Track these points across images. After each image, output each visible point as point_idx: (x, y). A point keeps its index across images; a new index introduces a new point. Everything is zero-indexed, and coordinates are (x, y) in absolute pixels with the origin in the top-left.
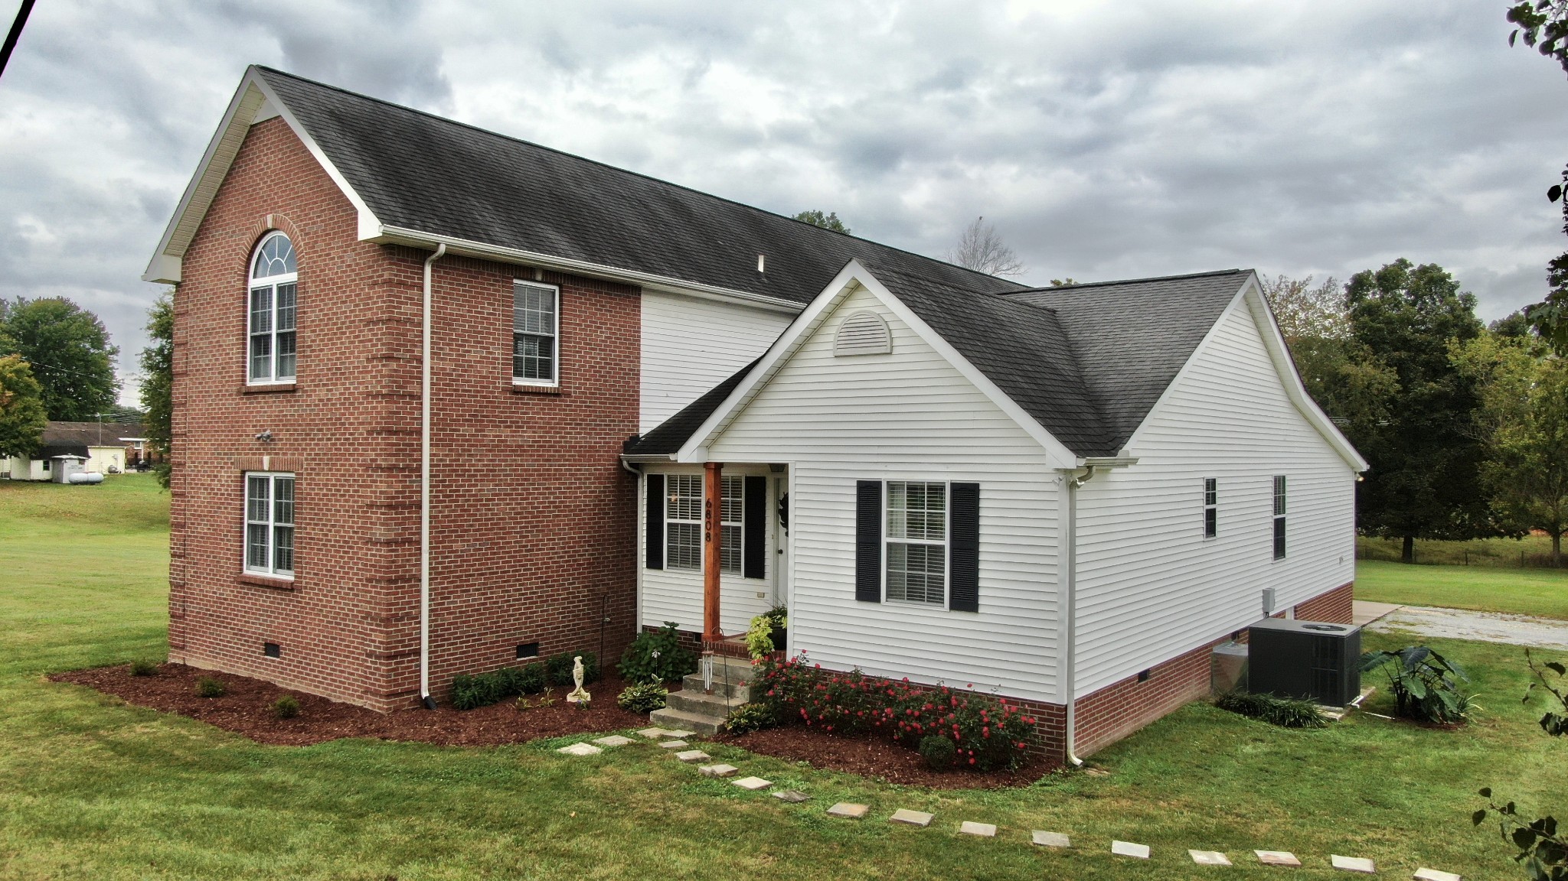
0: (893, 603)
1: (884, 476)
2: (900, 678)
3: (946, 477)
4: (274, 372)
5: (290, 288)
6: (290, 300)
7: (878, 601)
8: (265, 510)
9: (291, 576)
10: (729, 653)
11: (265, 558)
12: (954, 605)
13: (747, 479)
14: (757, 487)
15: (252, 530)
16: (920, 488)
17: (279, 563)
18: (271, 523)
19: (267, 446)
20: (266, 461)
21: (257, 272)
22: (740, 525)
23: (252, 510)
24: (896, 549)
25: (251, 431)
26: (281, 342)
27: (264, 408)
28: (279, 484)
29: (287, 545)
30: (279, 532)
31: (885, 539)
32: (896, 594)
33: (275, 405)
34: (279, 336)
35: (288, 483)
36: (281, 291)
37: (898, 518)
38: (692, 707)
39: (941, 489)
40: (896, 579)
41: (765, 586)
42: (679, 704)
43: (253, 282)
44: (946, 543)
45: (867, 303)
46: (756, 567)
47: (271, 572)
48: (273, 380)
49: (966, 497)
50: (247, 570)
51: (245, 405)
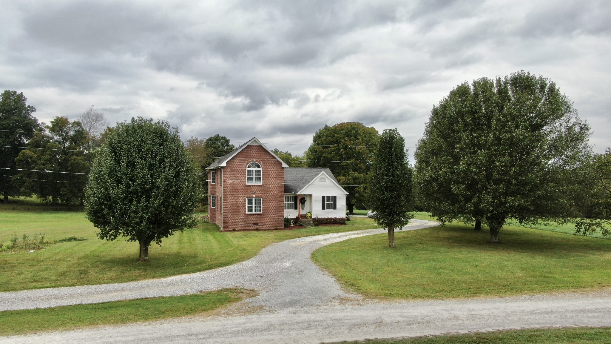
1: (326, 195)
2: (327, 217)
3: (333, 195)
4: (254, 183)
5: (258, 170)
6: (258, 172)
7: (324, 209)
8: (252, 203)
9: (261, 213)
10: (304, 218)
11: (252, 211)
12: (334, 209)
13: (295, 196)
14: (296, 197)
15: (248, 207)
16: (330, 197)
17: (256, 211)
18: (254, 205)
19: (254, 194)
20: (254, 196)
21: (248, 167)
22: (294, 202)
23: (248, 204)
24: (327, 203)
25: (249, 191)
26: (256, 178)
27: (252, 188)
28: (256, 199)
29: (258, 208)
30: (256, 207)
31: (326, 202)
32: (327, 208)
33: (256, 188)
34: (255, 177)
35: (258, 199)
36: (256, 171)
37: (327, 200)
38: (307, 224)
39: (332, 197)
40: (327, 207)
41: (297, 210)
42: (305, 224)
43: (248, 169)
44: (333, 202)
45: (323, 176)
46: (296, 208)
47: (254, 212)
48: (254, 184)
49: (335, 197)
50: (247, 213)
51: (247, 188)
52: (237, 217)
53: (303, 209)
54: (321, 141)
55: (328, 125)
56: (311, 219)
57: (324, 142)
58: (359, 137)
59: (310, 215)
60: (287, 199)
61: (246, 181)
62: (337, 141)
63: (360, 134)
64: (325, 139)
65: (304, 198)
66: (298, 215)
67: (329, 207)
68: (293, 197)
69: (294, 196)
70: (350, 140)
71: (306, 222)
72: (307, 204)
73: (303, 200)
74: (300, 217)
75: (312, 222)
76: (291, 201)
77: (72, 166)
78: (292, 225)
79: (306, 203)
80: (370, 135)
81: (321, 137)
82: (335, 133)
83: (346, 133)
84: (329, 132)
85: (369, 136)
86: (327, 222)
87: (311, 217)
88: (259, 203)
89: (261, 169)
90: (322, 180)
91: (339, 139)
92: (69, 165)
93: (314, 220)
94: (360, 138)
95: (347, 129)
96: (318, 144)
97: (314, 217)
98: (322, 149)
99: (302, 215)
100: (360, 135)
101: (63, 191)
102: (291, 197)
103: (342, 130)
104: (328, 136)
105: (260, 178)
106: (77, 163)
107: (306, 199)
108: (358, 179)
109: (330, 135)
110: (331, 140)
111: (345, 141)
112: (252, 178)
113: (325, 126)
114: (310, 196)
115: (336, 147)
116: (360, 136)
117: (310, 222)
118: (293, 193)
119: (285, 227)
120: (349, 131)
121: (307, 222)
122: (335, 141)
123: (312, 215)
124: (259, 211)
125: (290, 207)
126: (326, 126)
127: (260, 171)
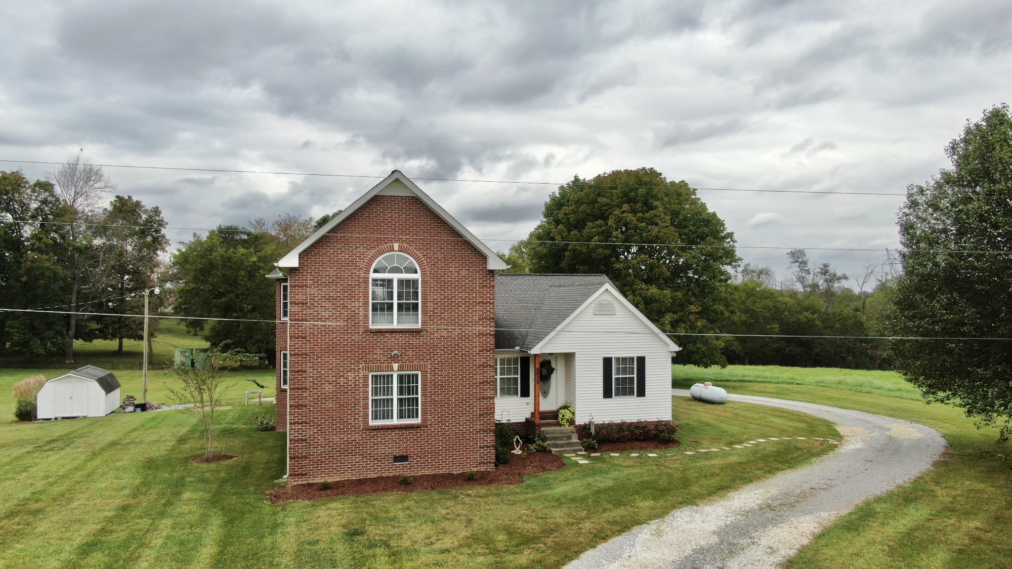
0: (618, 397)
1: (613, 355)
2: (620, 422)
3: (635, 355)
4: (395, 321)
5: (408, 281)
6: (408, 286)
7: (611, 397)
8: (389, 391)
9: (418, 421)
10: (549, 425)
11: (388, 415)
12: (638, 396)
13: (521, 358)
14: (525, 362)
15: (375, 401)
16: (626, 359)
17: (401, 416)
18: (395, 397)
19: (394, 359)
20: (396, 366)
21: (375, 271)
22: (519, 376)
23: (376, 392)
24: (617, 379)
25: (378, 351)
26: (400, 306)
27: (391, 340)
28: (401, 378)
29: (408, 407)
30: (400, 401)
31: (614, 376)
32: (617, 394)
33: (401, 338)
34: (399, 304)
35: (409, 376)
36: (401, 282)
37: (618, 369)
38: (562, 446)
39: (633, 358)
40: (617, 389)
41: (531, 399)
42: (556, 446)
43: (373, 275)
44: (635, 376)
45: (606, 297)
46: (525, 393)
47: (395, 421)
48: (395, 325)
49: (641, 361)
50: (372, 423)
51: (372, 338)
52: (336, 439)
53: (545, 394)
54: (565, 214)
55: (581, 178)
56: (572, 428)
57: (572, 218)
58: (656, 203)
59: (568, 415)
60: (498, 367)
61: (366, 317)
62: (603, 214)
63: (656, 195)
64: (573, 210)
65: (549, 362)
66: (532, 414)
67: (625, 389)
68: (516, 360)
69: (519, 356)
70: (634, 212)
71: (557, 438)
72: (557, 379)
73: (546, 368)
74: (537, 421)
75: (575, 439)
76: (509, 372)
77: (28, 275)
78: (517, 451)
79: (553, 376)
80: (678, 199)
81: (563, 205)
82: (599, 195)
83: (625, 194)
84: (582, 194)
85: (677, 201)
86: (622, 437)
87: (572, 422)
88: (414, 390)
89: (418, 276)
90: (604, 309)
91: (607, 210)
92: (22, 272)
93: (584, 431)
94: (660, 205)
95: (627, 184)
96: (557, 222)
97: (580, 421)
98: (565, 234)
99: (544, 415)
100: (656, 198)
101: (10, 326)
102: (509, 361)
103: (616, 188)
104: (579, 202)
105: (415, 307)
106: (38, 268)
107: (553, 365)
108: (656, 301)
109: (586, 201)
110: (589, 211)
111: (623, 212)
112: (390, 308)
113: (573, 179)
114: (569, 358)
115: (600, 226)
116: (658, 200)
117: (569, 438)
118: (517, 348)
119: (496, 465)
120: (631, 190)
121: (561, 438)
122: (597, 212)
123: (573, 414)
124: (413, 414)
125: (508, 391)
126: (576, 179)
127: (415, 282)
